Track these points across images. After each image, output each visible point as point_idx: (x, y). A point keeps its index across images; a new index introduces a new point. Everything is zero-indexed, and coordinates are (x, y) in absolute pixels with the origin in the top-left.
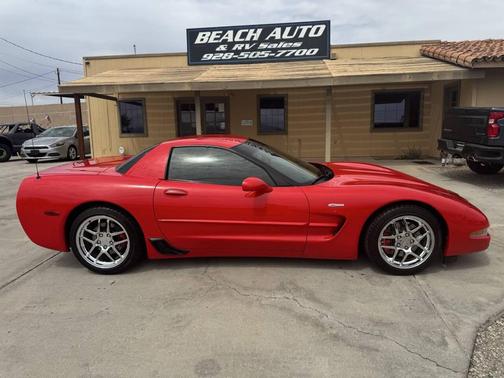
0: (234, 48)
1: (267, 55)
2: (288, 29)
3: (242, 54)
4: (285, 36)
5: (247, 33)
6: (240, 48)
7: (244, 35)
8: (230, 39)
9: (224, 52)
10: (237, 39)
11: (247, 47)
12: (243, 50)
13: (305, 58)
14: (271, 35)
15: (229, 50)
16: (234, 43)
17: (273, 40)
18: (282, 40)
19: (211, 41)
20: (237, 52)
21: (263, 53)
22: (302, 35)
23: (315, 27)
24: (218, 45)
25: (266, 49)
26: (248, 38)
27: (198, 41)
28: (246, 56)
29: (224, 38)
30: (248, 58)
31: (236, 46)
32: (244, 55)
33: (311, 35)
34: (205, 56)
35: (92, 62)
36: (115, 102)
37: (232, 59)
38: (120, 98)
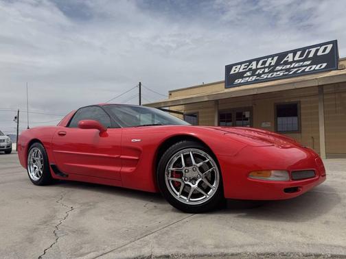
0: (257, 73)
1: (281, 74)
2: (299, 53)
3: (263, 76)
4: (297, 58)
5: (266, 61)
6: (261, 72)
7: (264, 63)
8: (254, 67)
9: (249, 77)
10: (259, 66)
11: (267, 70)
12: (264, 73)
13: (315, 72)
14: (285, 59)
15: (253, 75)
16: (257, 69)
17: (286, 63)
18: (294, 61)
19: (241, 70)
20: (259, 75)
21: (278, 73)
22: (311, 55)
23: (323, 48)
24: (245, 72)
25: (282, 70)
26: (267, 65)
27: (232, 72)
28: (265, 77)
29: (250, 67)
30: (267, 78)
31: (258, 71)
32: (264, 76)
33: (320, 53)
34: (236, 81)
35: (172, 93)
36: (182, 116)
37: (256, 80)
38: (185, 113)
